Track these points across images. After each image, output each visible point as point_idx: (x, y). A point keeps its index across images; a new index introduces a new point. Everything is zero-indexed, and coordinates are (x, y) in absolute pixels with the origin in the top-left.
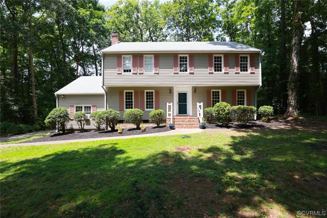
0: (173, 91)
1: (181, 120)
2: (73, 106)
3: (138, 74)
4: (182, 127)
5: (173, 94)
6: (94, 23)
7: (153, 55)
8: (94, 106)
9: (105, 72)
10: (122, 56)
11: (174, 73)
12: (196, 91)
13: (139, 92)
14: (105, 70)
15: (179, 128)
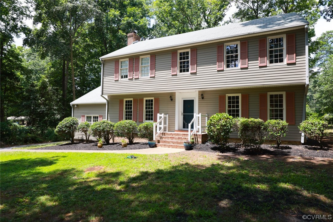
0: (175, 98)
1: (172, 136)
2: (84, 116)
3: (134, 80)
4: (165, 145)
5: (175, 102)
6: (125, 22)
7: (150, 55)
8: (100, 116)
9: (104, 79)
10: (120, 60)
11: (172, 75)
12: (204, 97)
13: (138, 100)
14: (104, 77)
15: (162, 147)
